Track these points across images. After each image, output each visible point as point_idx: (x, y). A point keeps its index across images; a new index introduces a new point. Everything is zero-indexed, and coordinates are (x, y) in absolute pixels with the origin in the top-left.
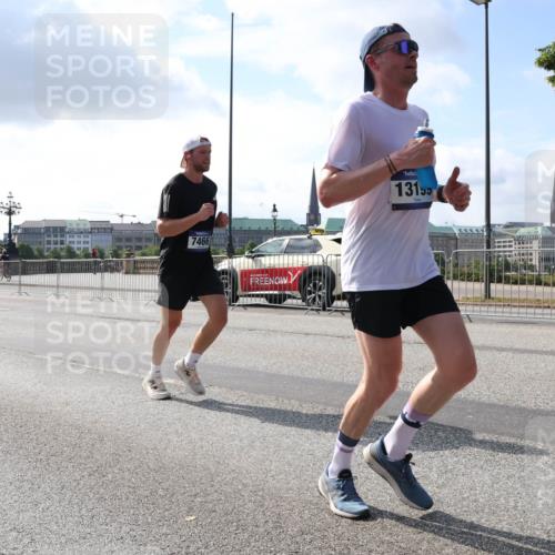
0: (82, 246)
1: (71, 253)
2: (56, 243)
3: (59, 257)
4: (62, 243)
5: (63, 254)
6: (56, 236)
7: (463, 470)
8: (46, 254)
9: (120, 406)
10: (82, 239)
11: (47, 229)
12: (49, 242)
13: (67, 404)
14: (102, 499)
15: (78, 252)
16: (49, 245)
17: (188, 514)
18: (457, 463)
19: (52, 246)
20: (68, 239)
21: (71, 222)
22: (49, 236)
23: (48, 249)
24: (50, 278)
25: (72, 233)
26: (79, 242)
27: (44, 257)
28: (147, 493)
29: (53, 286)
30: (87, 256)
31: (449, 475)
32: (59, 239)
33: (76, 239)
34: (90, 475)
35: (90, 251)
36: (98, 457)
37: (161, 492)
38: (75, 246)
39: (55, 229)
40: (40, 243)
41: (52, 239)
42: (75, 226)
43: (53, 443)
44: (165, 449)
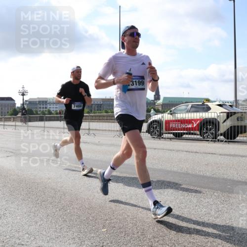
0: (55, 109)
1: (50, 113)
2: (43, 108)
3: (45, 114)
4: (46, 108)
5: (46, 113)
6: (43, 105)
7: (226, 210)
8: (39, 113)
9: (72, 180)
10: (55, 106)
11: (39, 102)
12: (40, 108)
13: (49, 179)
14: (65, 221)
15: (53, 112)
16: (41, 109)
17: (103, 228)
18: (223, 207)
19: (42, 109)
20: (48, 106)
21: (50, 99)
22: (40, 105)
23: (40, 111)
24: (41, 124)
25: (50, 103)
26: (53, 108)
27: (38, 114)
28: (85, 219)
29: (42, 127)
30: (57, 114)
31: (220, 213)
32: (44, 106)
33: (52, 106)
34: (60, 210)
35: (58, 112)
36: (63, 202)
37: (91, 218)
38: (52, 109)
39: (43, 102)
40: (36, 108)
41: (42, 106)
42: (51, 100)
43: (43, 196)
44: (93, 199)
